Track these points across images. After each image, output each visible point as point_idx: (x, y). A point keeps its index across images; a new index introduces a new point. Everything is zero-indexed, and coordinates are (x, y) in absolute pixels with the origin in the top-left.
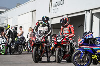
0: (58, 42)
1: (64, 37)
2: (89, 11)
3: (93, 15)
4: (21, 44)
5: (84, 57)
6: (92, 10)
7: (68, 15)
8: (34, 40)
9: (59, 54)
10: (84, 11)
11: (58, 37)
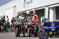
0: (29, 25)
1: (33, 22)
2: (47, 6)
3: (49, 8)
4: (7, 27)
5: (44, 34)
6: (49, 6)
7: (35, 9)
8: (15, 24)
9: (30, 32)
10: (44, 7)
11: (29, 22)
